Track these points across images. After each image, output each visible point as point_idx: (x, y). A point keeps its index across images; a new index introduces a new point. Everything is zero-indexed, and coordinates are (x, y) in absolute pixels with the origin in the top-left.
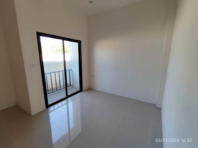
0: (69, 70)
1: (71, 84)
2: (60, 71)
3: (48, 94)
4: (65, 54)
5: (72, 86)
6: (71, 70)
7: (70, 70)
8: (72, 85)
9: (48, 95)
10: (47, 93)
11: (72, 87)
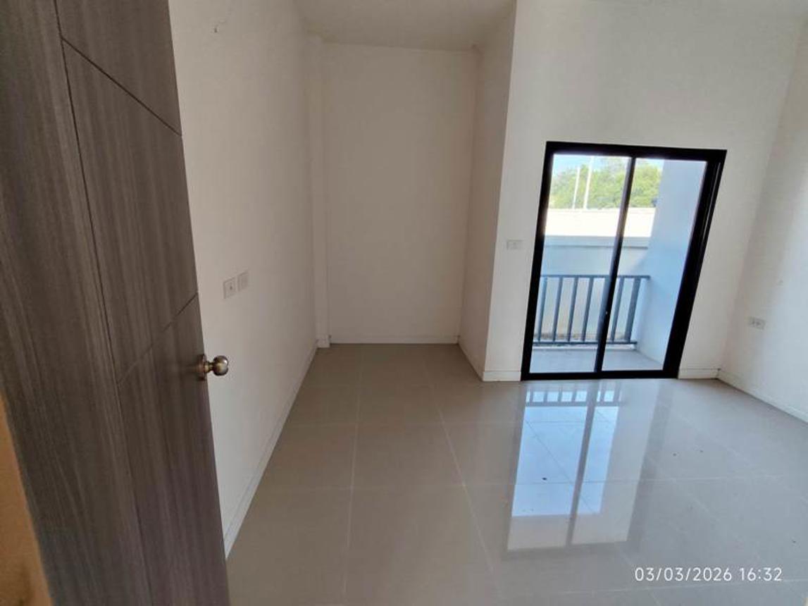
0: (638, 279)
1: (633, 338)
2: (596, 276)
3: (537, 344)
4: (630, 209)
5: (632, 346)
6: (648, 277)
7: (643, 280)
8: (635, 343)
9: (534, 347)
10: (534, 341)
11: (635, 350)
